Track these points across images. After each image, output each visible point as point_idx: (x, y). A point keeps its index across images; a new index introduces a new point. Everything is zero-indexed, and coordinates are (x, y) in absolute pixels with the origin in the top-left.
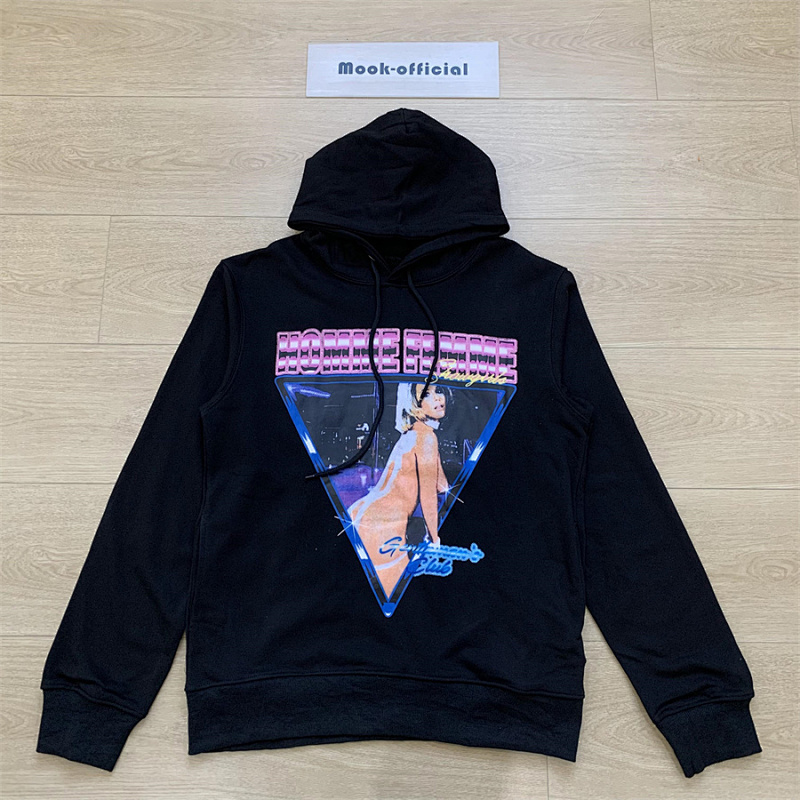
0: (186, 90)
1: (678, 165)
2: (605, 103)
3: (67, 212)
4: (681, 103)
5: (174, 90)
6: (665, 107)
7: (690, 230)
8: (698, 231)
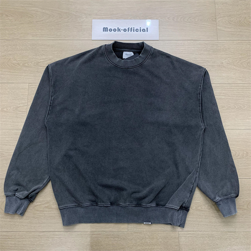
0: (53, 37)
1: (225, 64)
2: (199, 42)
3: (14, 82)
4: (226, 42)
5: (49, 37)
6: (220, 43)
7: (229, 87)
8: (232, 87)
